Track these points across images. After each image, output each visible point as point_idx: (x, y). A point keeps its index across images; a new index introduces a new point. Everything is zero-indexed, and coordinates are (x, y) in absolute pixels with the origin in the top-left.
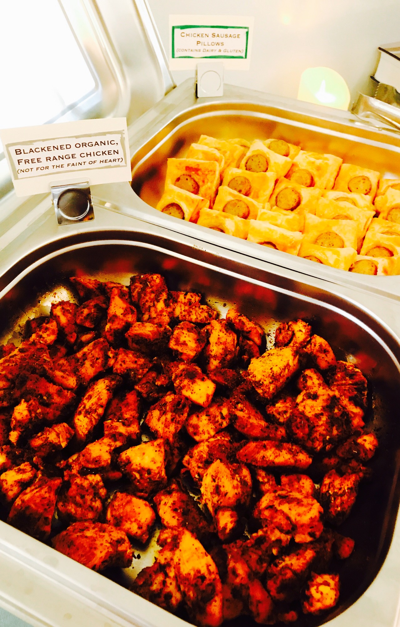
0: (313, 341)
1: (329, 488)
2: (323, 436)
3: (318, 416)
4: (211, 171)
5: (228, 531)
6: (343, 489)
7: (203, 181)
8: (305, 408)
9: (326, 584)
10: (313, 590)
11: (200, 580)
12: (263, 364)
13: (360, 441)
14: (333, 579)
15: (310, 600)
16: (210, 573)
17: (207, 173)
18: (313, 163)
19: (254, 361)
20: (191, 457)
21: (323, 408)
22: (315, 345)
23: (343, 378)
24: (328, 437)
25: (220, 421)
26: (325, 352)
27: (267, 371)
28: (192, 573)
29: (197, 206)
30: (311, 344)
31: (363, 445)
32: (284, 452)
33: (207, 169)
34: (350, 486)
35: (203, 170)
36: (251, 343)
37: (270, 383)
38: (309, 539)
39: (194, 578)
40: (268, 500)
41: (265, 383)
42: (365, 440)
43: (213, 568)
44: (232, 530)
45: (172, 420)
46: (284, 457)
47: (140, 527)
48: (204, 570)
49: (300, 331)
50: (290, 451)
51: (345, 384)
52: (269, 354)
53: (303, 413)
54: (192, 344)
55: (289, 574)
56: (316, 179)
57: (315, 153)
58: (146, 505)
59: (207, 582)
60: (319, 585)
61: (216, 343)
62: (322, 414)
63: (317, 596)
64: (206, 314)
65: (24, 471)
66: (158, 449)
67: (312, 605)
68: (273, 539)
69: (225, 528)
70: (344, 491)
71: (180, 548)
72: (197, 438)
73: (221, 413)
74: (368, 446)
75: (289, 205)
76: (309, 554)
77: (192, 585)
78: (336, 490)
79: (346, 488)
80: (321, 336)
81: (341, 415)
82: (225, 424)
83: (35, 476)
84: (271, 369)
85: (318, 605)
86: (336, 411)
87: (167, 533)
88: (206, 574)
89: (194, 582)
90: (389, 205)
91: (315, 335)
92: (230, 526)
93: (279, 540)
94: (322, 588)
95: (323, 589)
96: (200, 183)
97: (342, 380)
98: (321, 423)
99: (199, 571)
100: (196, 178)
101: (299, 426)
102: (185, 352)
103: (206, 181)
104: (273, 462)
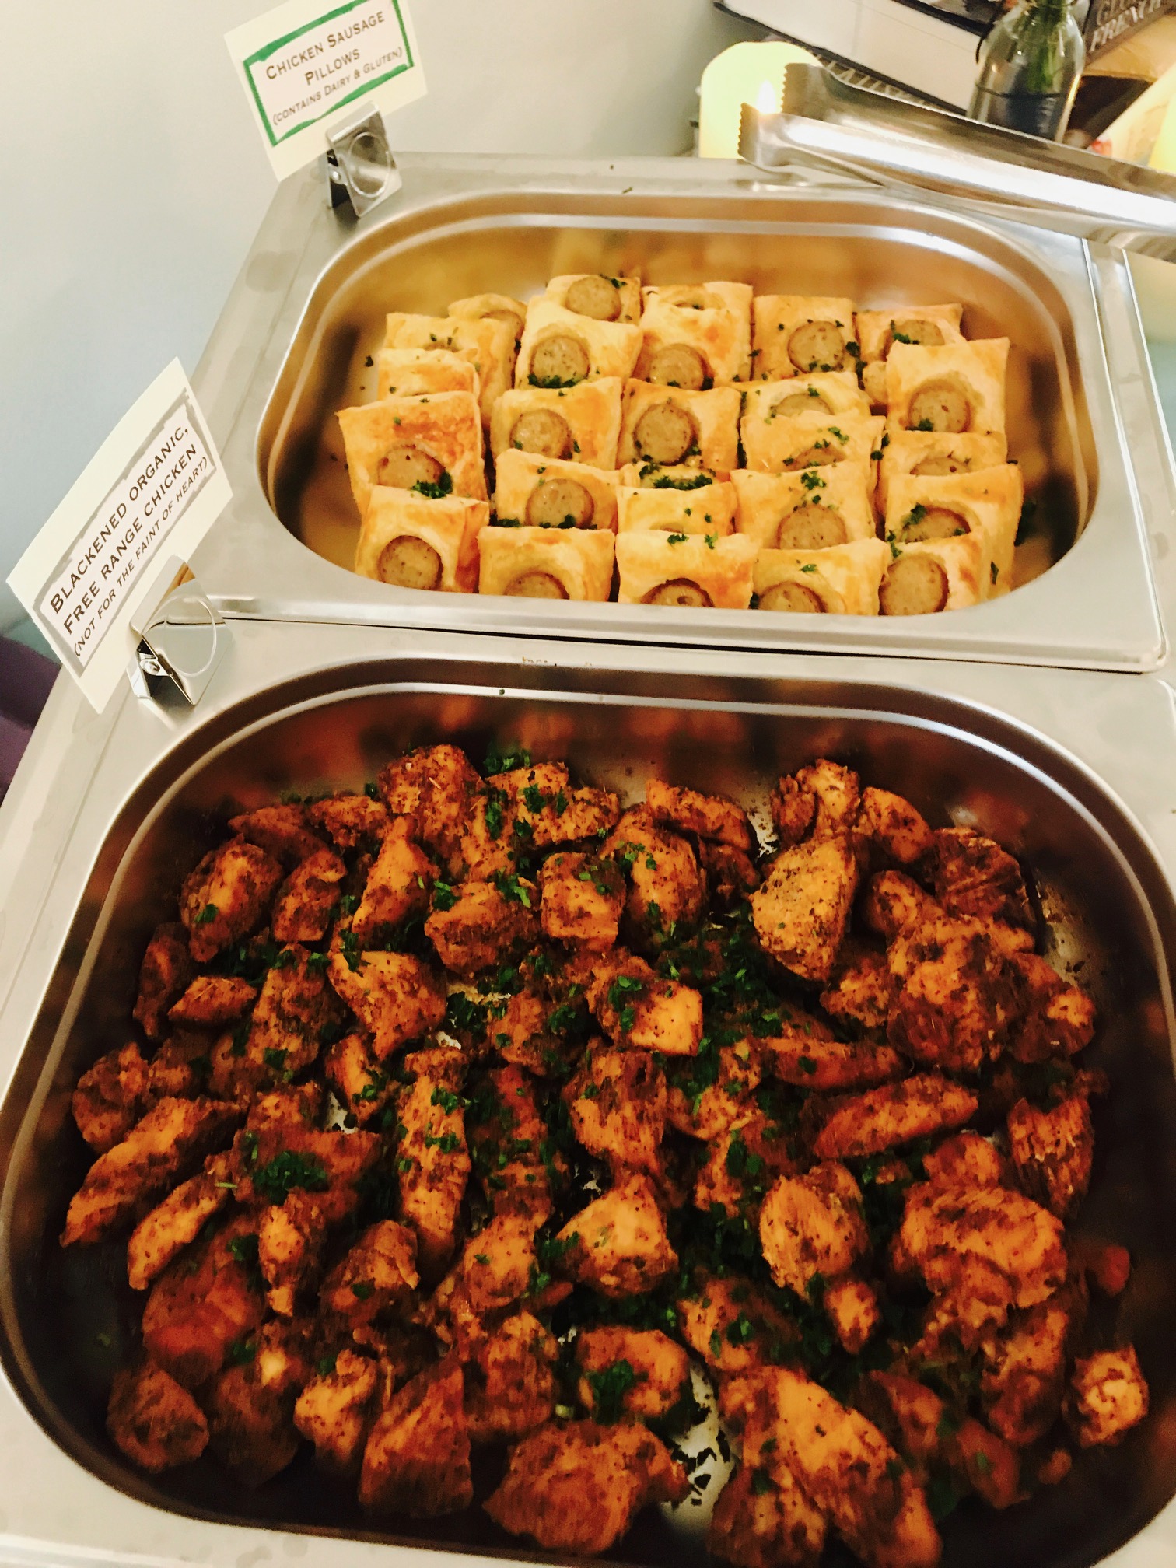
0: (869, 803)
1: (1032, 1148)
2: (982, 1034)
3: (957, 996)
4: (463, 420)
5: (865, 1333)
6: (1063, 1143)
7: (452, 453)
8: (923, 986)
9: (1115, 1375)
10: (1092, 1398)
11: (857, 1475)
12: (789, 905)
13: (1053, 1012)
14: (1124, 1359)
15: (1094, 1420)
16: (873, 1451)
17: (452, 428)
18: (694, 322)
19: (757, 900)
20: (711, 1186)
21: (964, 973)
22: (879, 815)
23: (964, 872)
24: (991, 1034)
25: (741, 1075)
26: (907, 822)
27: (804, 921)
28: (833, 1464)
29: (466, 527)
30: (867, 813)
31: (1066, 1021)
32: (913, 1103)
33: (451, 420)
34: (1076, 1131)
35: (441, 423)
36: (726, 851)
37: (820, 946)
38: (1046, 1292)
39: (842, 1475)
40: (923, 1231)
41: (809, 950)
42: (1065, 1008)
43: (874, 1437)
44: (873, 1327)
45: (640, 1117)
46: (917, 1115)
47: (665, 1395)
48: (856, 1449)
49: (832, 788)
50: (925, 1097)
51: (973, 886)
52: (789, 873)
53: (923, 1000)
54: (599, 908)
55: (1034, 1385)
56: (714, 363)
57: (681, 288)
58: (660, 1340)
59: (874, 1473)
60: (1099, 1383)
61: (654, 883)
62: (965, 988)
63: (1105, 1408)
64: (596, 811)
65: (350, 1379)
66: (640, 1203)
67: (1098, 1429)
68: (977, 1323)
69: (856, 1330)
70: (1068, 1146)
71: (783, 1415)
72: (702, 1134)
73: (736, 1057)
74: (1075, 1019)
75: (672, 449)
76: (1056, 1322)
77: (844, 1491)
78: (1049, 1150)
79: (1070, 1139)
80: (885, 787)
81: (1002, 972)
82: (754, 1080)
83: (380, 1376)
84: (812, 912)
85: (1114, 1425)
86: (989, 966)
87: (738, 1390)
88: (866, 1456)
89: (845, 1482)
90: (908, 386)
91: (870, 789)
92: (866, 1322)
93: (989, 1321)
94: (1110, 1388)
96: (445, 459)
97: (962, 878)
98: (968, 1008)
99: (846, 1455)
100: (431, 448)
101: (926, 1033)
102: (594, 934)
103: (457, 449)
104: (898, 1135)
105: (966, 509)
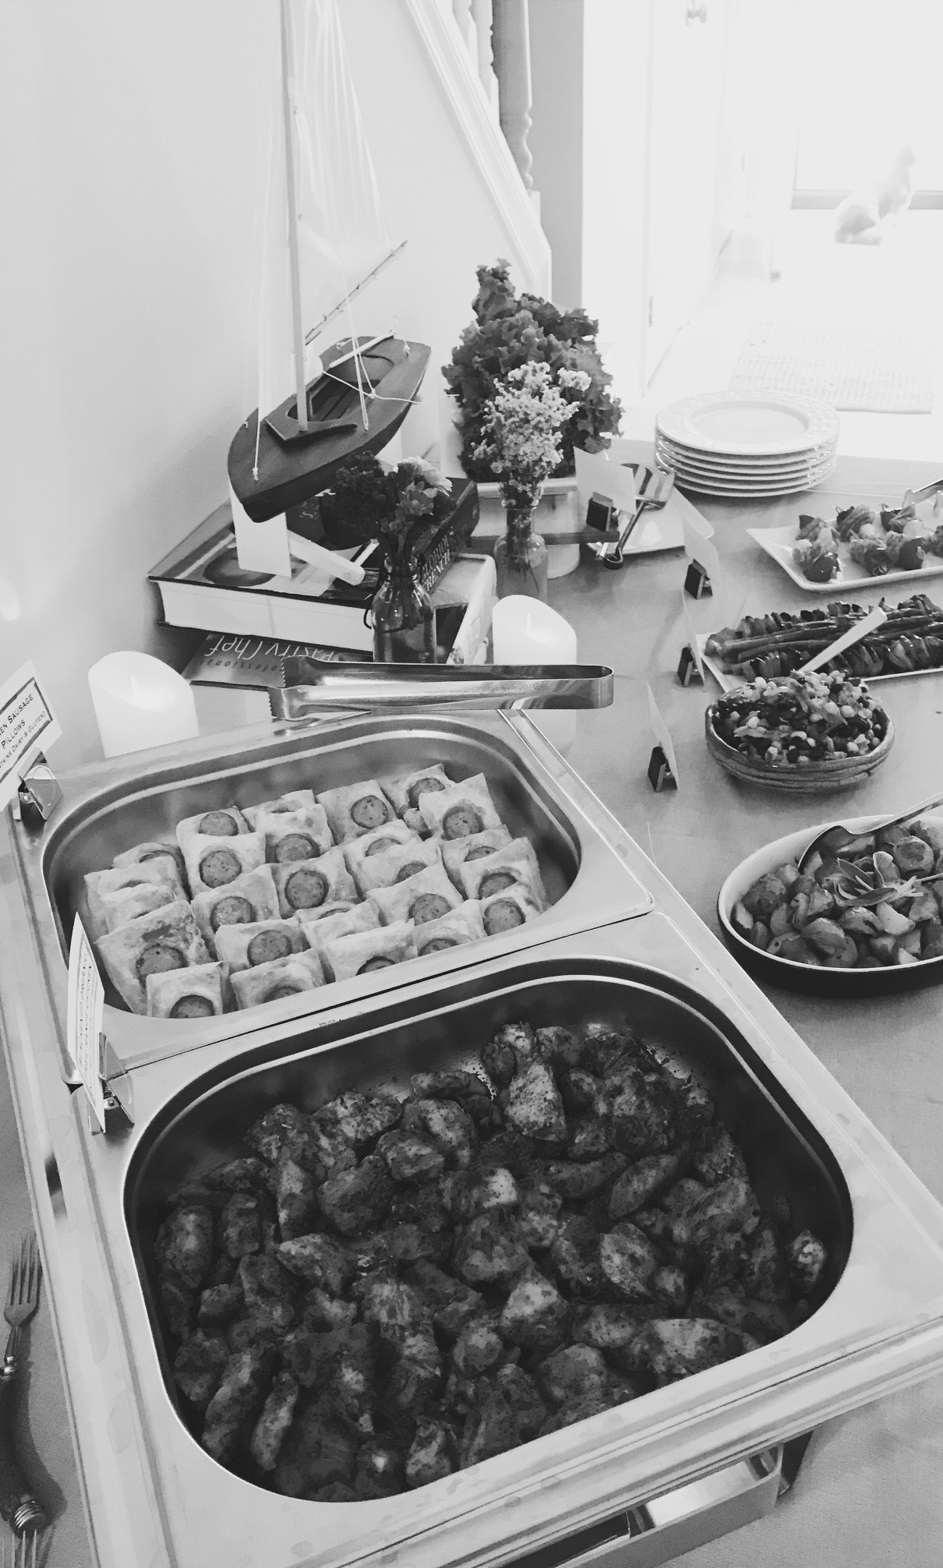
0: (541, 1038)
1: (714, 1170)
2: (661, 1124)
3: (640, 1107)
5: (683, 1288)
6: (728, 1158)
7: (186, 940)
8: (621, 1109)
9: (806, 1243)
10: (801, 1259)
11: (715, 1345)
12: (531, 1103)
13: (690, 1103)
14: (806, 1235)
15: (807, 1270)
16: (713, 1329)
17: (182, 925)
19: (511, 1111)
20: (566, 1263)
21: (637, 1094)
22: (551, 1041)
23: (608, 1055)
24: (665, 1122)
25: (550, 1202)
26: (567, 1039)
27: (543, 1106)
28: (700, 1348)
29: (221, 978)
30: (543, 1044)
31: (697, 1104)
32: (646, 1171)
33: (180, 919)
34: (731, 1149)
35: (174, 924)
36: (476, 1098)
37: (558, 1117)
38: (756, 1220)
39: (707, 1350)
40: (684, 1228)
41: (553, 1121)
42: (694, 1098)
43: (713, 1323)
44: (685, 1282)
45: (512, 1241)
46: (652, 1177)
47: (600, 1374)
48: (707, 1334)
49: (518, 1038)
50: (651, 1167)
51: (616, 1061)
52: (520, 1089)
53: (625, 1117)
54: (426, 1151)
55: (773, 1265)
56: (316, 839)
57: (268, 803)
58: (581, 1347)
59: (721, 1340)
60: (800, 1251)
61: (447, 1127)
62: (642, 1102)
63: (809, 1260)
64: (388, 1108)
65: (431, 1438)
66: (536, 1279)
67: (811, 1274)
68: (732, 1247)
69: (678, 1288)
70: (731, 1158)
71: (665, 1340)
72: (546, 1243)
73: (543, 1194)
74: (702, 1101)
75: (315, 896)
76: (767, 1235)
77: (712, 1357)
78: (723, 1166)
79: (730, 1154)
80: (547, 1026)
81: (656, 1089)
82: (559, 1201)
83: (447, 1431)
84: (545, 1100)
85: (817, 1267)
86: (648, 1088)
87: (637, 1344)
88: (715, 1334)
89: (710, 1353)
91: (538, 1030)
92: (680, 1281)
93: (738, 1244)
94: (806, 1250)
95: (808, 1249)
96: (182, 946)
97: (608, 1059)
98: (649, 1111)
99: (704, 1340)
100: (170, 942)
101: (635, 1132)
102: (432, 1164)
103: (188, 936)
104: (647, 1191)
105: (510, 869)
